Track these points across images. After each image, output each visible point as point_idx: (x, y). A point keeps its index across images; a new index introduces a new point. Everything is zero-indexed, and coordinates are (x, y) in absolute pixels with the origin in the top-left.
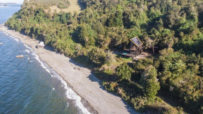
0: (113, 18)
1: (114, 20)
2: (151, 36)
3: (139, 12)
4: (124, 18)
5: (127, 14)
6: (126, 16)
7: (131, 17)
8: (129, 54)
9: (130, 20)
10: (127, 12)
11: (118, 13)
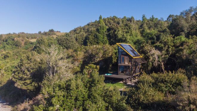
0: (93, 34)
1: (94, 36)
2: (155, 45)
3: (129, 26)
4: (110, 34)
5: (113, 29)
6: (112, 31)
7: (118, 31)
8: (117, 76)
9: (117, 37)
10: (113, 26)
11: (101, 27)
